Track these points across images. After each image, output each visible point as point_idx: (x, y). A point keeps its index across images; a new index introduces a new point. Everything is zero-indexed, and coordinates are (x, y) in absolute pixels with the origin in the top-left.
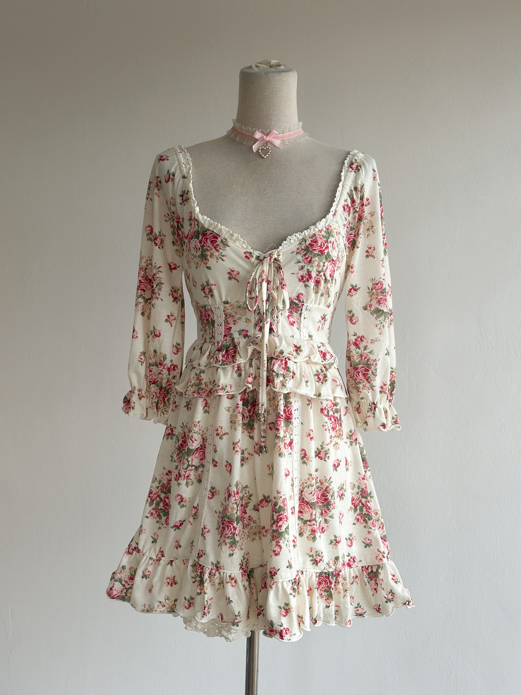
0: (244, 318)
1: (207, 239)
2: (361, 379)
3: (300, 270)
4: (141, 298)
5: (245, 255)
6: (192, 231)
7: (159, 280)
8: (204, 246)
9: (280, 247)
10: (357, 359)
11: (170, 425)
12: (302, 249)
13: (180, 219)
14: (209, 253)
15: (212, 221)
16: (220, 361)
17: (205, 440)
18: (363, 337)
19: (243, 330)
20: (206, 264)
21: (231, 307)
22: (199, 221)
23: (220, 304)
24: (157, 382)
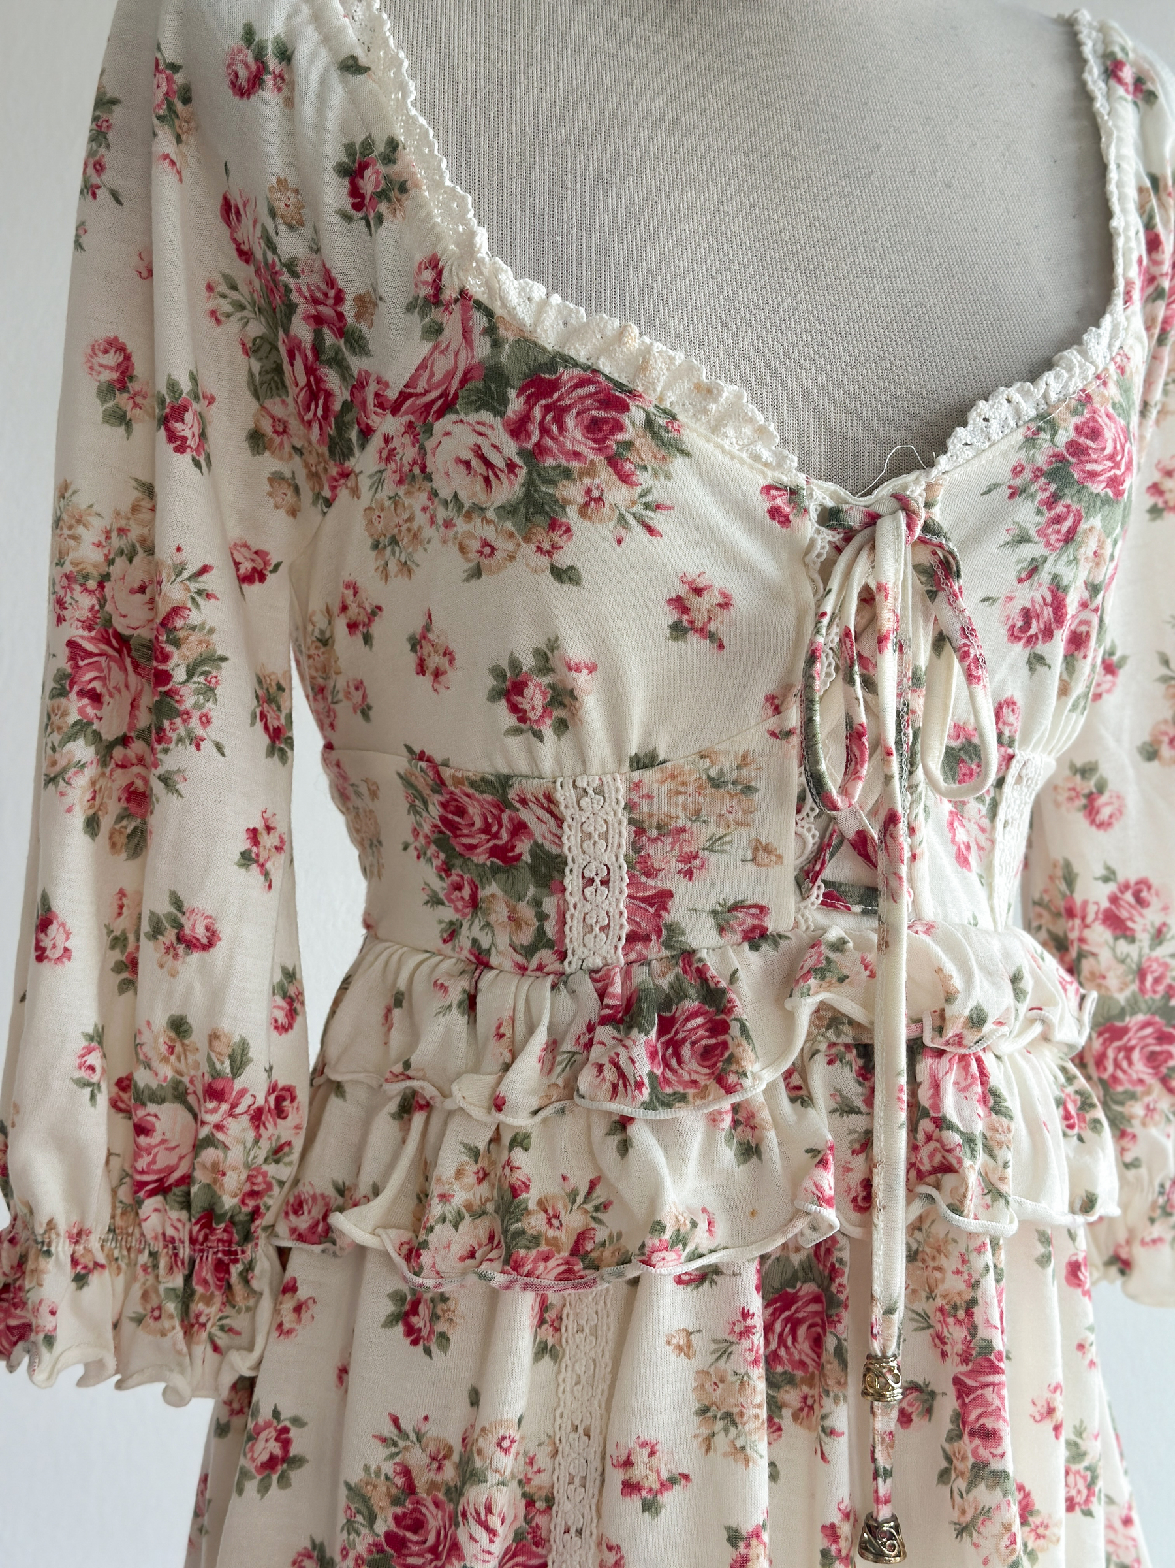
0: (740, 842)
1: (559, 412)
2: (1141, 1081)
3: (1021, 581)
4: (81, 742)
5: (768, 505)
6: (442, 365)
7: (201, 642)
8: (540, 450)
9: (943, 462)
10: (1121, 990)
11: (276, 1414)
12: (1038, 473)
13: (339, 298)
14: (573, 492)
15: (582, 310)
16: (639, 1085)
17: (541, 1505)
18: (1144, 884)
19: (737, 907)
20: (549, 553)
21: (670, 785)
22: (499, 311)
23: (612, 767)
24: (186, 1180)
